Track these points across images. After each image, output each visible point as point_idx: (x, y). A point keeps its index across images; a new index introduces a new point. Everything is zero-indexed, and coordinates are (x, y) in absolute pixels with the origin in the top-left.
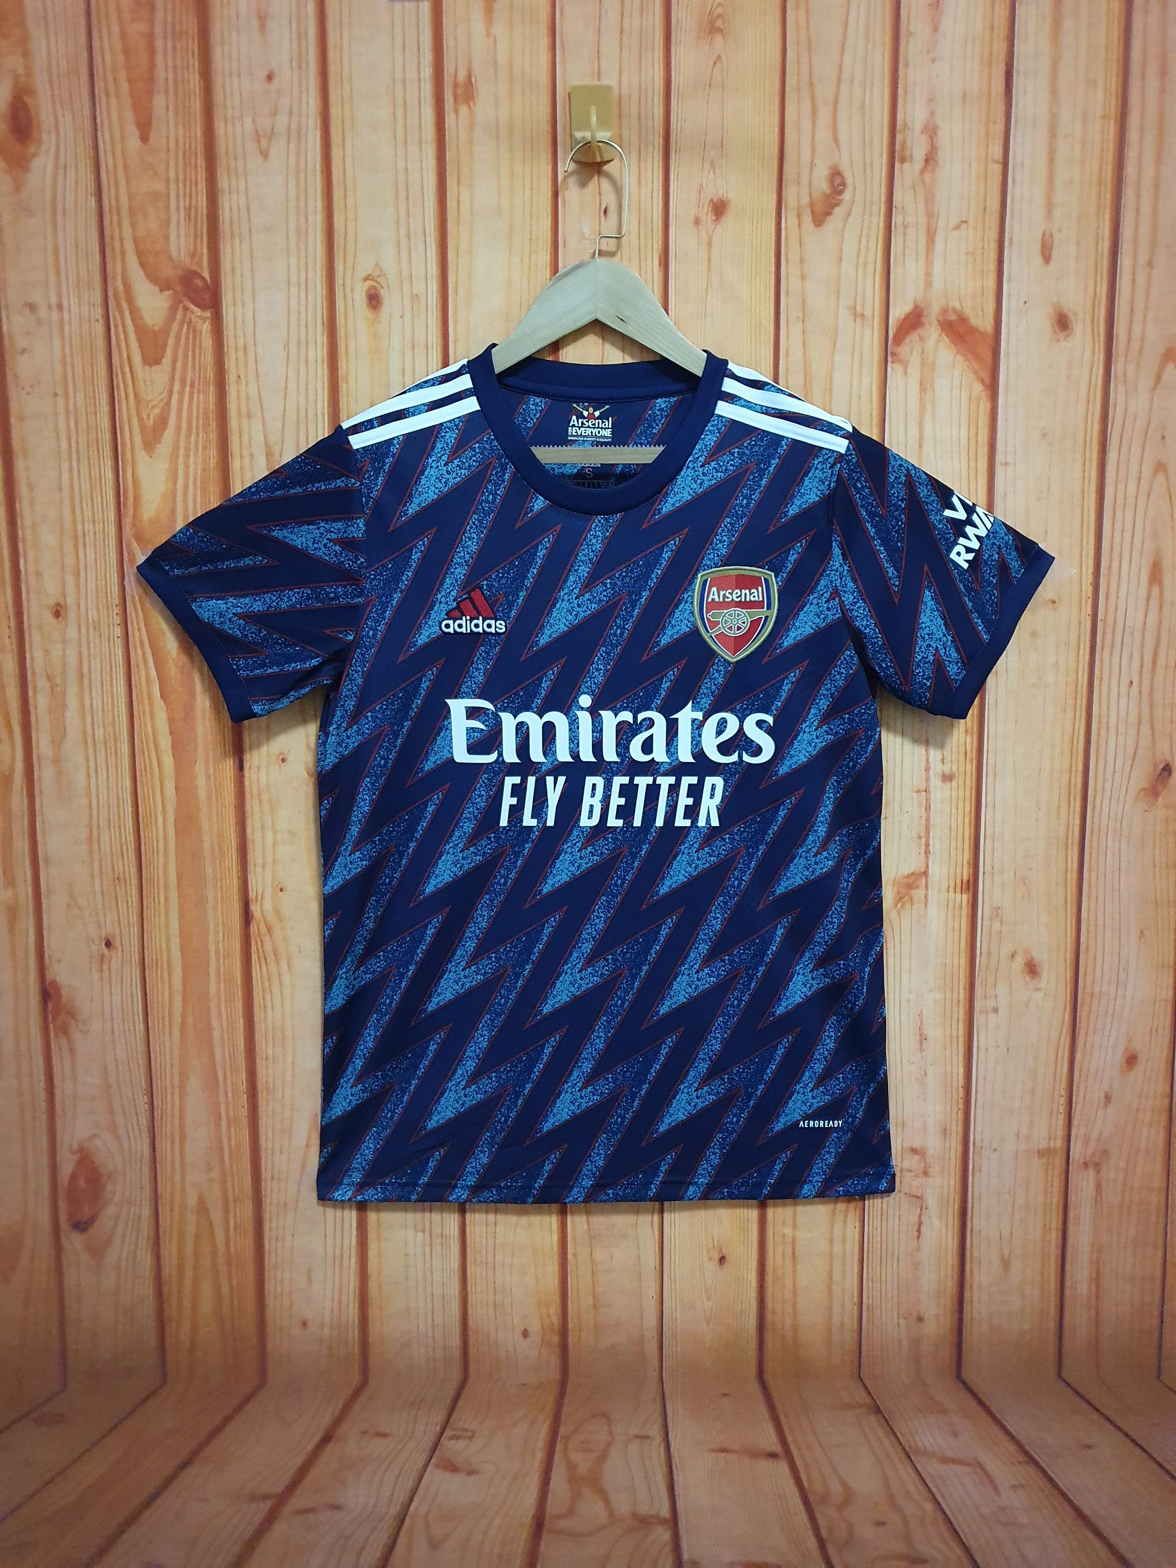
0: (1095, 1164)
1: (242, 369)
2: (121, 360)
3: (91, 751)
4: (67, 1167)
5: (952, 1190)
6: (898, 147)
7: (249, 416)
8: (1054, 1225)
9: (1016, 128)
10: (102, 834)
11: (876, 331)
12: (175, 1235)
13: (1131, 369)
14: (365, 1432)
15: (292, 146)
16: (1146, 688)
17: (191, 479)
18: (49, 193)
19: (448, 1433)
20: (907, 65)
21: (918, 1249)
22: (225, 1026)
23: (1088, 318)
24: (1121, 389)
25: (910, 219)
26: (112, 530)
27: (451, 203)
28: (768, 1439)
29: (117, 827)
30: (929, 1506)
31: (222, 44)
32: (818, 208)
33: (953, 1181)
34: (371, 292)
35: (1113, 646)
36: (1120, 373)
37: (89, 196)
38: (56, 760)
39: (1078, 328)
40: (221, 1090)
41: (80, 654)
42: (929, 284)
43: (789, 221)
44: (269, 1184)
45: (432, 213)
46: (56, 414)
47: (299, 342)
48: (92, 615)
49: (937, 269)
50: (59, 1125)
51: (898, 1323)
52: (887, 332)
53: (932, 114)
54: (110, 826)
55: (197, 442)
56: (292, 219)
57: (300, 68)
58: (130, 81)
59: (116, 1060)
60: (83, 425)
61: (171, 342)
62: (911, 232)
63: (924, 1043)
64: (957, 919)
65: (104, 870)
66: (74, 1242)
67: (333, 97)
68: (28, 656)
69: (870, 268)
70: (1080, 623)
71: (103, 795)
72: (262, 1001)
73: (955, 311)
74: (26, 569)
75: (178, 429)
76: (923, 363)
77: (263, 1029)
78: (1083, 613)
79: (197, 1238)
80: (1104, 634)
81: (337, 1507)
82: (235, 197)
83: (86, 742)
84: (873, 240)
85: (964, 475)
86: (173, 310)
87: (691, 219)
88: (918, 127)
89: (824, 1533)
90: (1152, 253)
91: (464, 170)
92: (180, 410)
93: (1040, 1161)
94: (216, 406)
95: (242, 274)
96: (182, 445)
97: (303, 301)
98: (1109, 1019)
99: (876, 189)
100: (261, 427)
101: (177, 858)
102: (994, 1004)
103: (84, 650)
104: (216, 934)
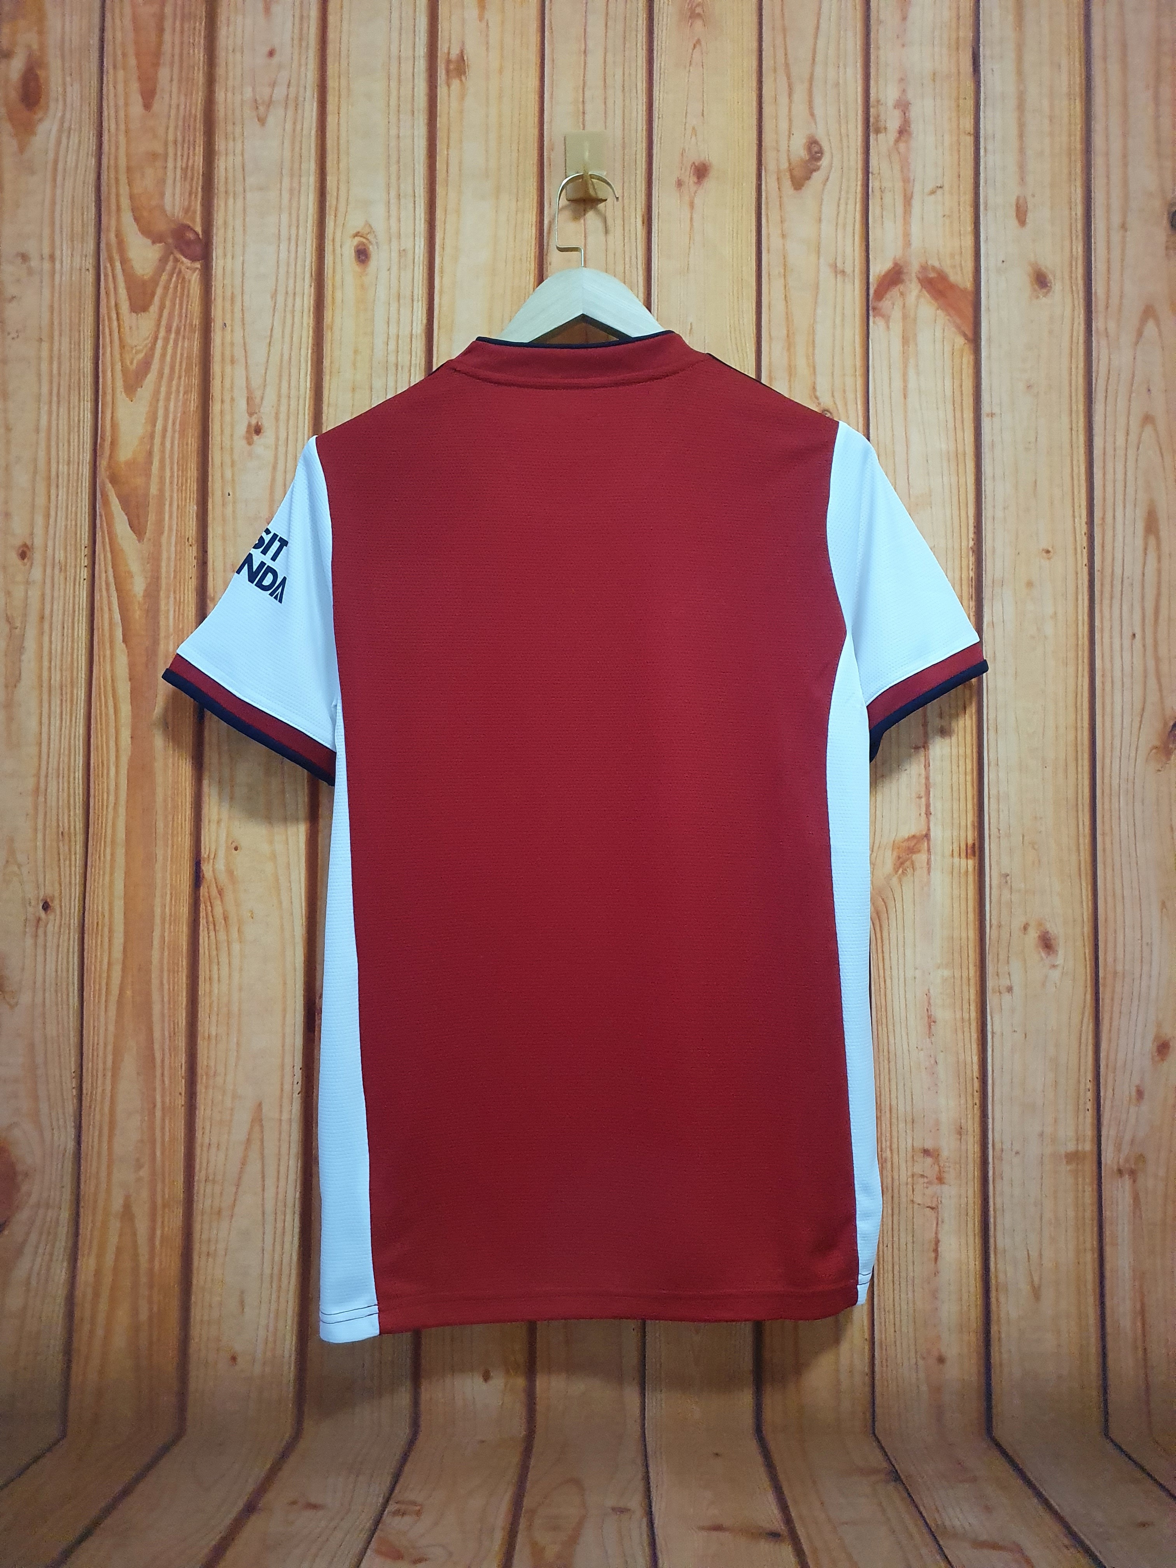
0: (1130, 1172)
1: (228, 316)
2: (108, 307)
3: (45, 697)
5: (971, 1201)
6: (872, 120)
7: (233, 362)
8: (1088, 1245)
9: (985, 105)
10: (49, 785)
11: (857, 287)
12: (92, 1243)
13: (1112, 326)
14: (294, 1502)
15: (290, 113)
16: (1149, 641)
17: (170, 422)
18: (51, 155)
19: (392, 1506)
20: (878, 48)
21: (936, 1273)
22: (166, 999)
23: (1067, 276)
24: (1103, 342)
25: (886, 184)
26: (86, 471)
27: (440, 166)
28: (769, 1514)
29: (66, 779)
31: (228, 25)
32: (797, 173)
33: (972, 1189)
34: (360, 247)
35: (1112, 598)
36: (1102, 328)
37: (90, 157)
38: (9, 705)
39: (1057, 287)
40: (158, 1073)
41: (43, 595)
42: (907, 243)
43: (770, 184)
44: (202, 1187)
45: (421, 175)
46: (39, 358)
47: (287, 293)
48: (60, 555)
49: (915, 229)
51: (916, 1364)
52: (868, 289)
53: (904, 90)
54: (58, 777)
55: (178, 386)
56: (286, 181)
57: (301, 46)
58: (138, 55)
59: (45, 1036)
60: (65, 368)
61: (159, 291)
62: (888, 198)
63: (932, 1027)
64: (963, 888)
65: (47, 824)
67: (331, 71)
69: (849, 229)
70: (1077, 573)
71: (54, 745)
72: (208, 972)
73: (933, 268)
75: (161, 374)
76: (905, 317)
77: (208, 1005)
78: (1079, 563)
80: (1102, 585)
82: (231, 158)
83: (41, 686)
84: (851, 202)
85: (951, 425)
86: (163, 260)
87: (674, 180)
88: (890, 103)
90: (1125, 215)
91: (454, 136)
92: (163, 355)
93: (1069, 1168)
94: (200, 352)
95: (234, 229)
96: (163, 389)
97: (293, 255)
98: (1135, 1003)
99: (853, 157)
100: (244, 372)
101: (127, 812)
102: (1008, 983)
103: (48, 591)
104: (163, 896)
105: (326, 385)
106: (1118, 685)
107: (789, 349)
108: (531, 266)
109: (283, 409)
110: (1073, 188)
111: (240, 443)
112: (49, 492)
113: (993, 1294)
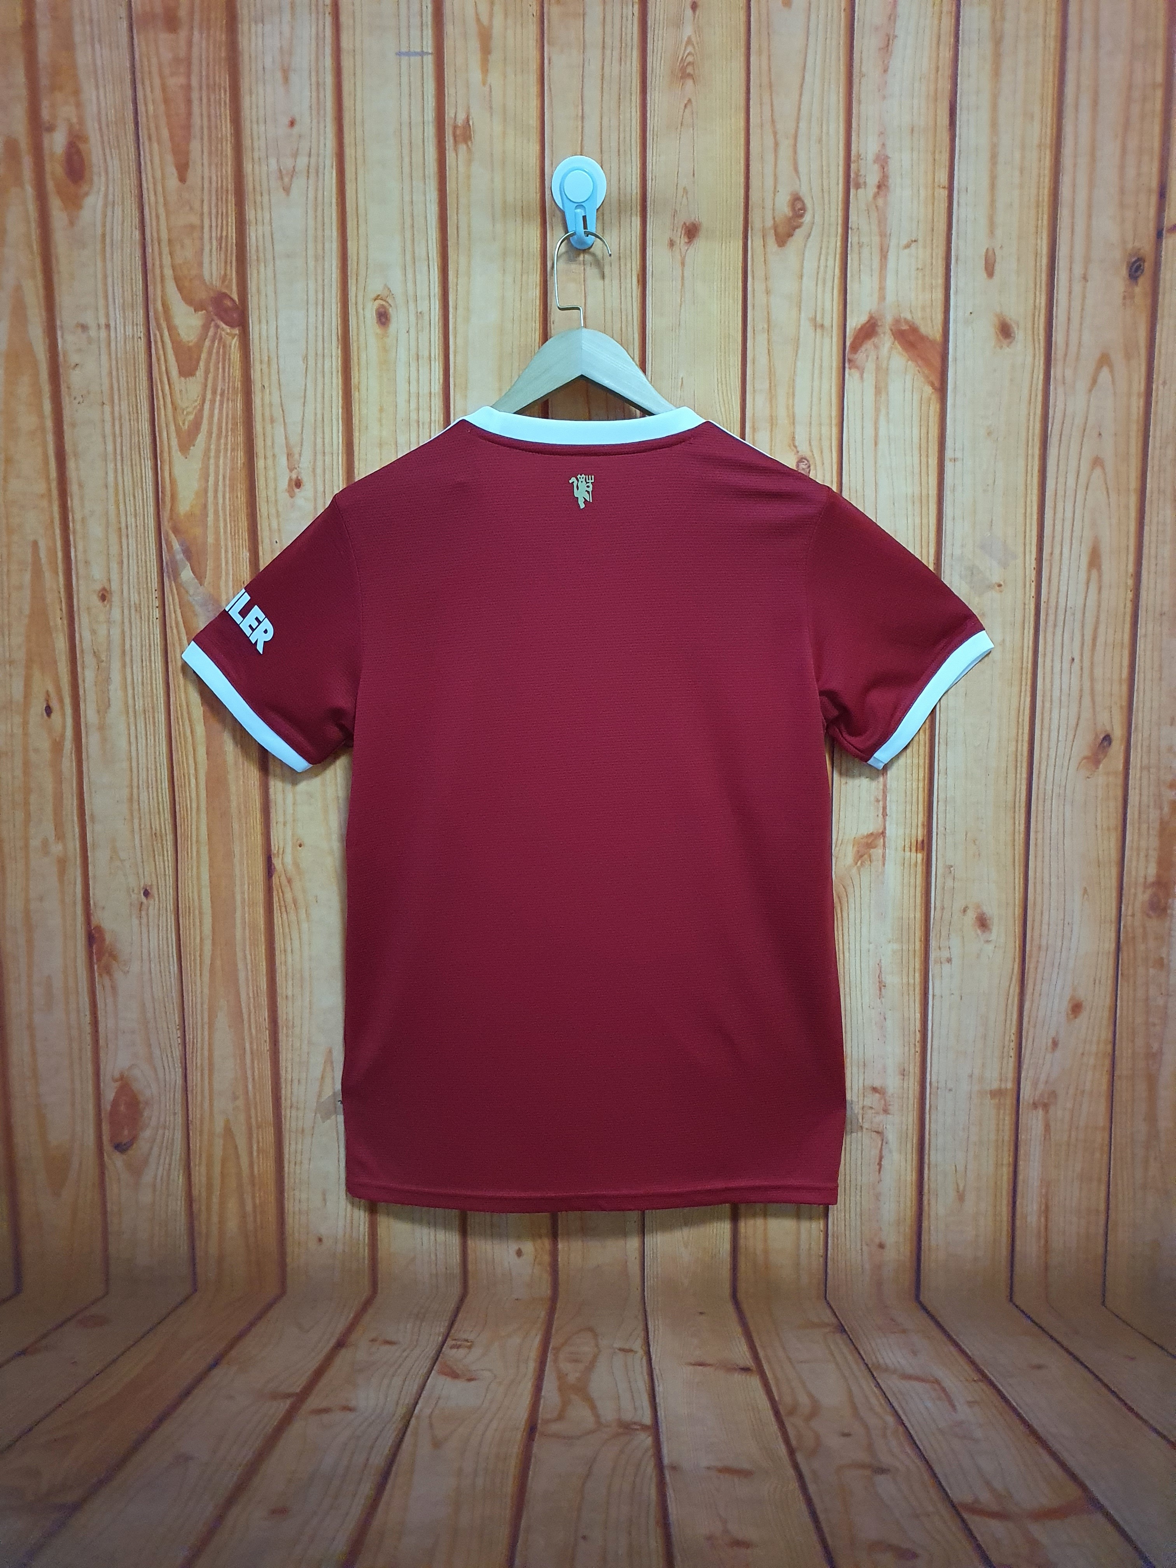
0: (1044, 1104)
1: (266, 379)
2: (160, 373)
3: (132, 720)
4: (109, 1094)
5: (910, 1127)
6: (852, 175)
7: (272, 421)
8: (1005, 1162)
9: (960, 156)
10: (141, 795)
11: (835, 339)
12: (204, 1155)
13: (1069, 373)
14: (373, 1340)
15: (311, 182)
16: (1087, 664)
17: (221, 477)
18: (99, 230)
19: (450, 1342)
20: (859, 102)
21: (880, 1181)
22: (249, 967)
23: (1029, 325)
24: (1060, 390)
25: (865, 240)
26: (152, 523)
27: (451, 230)
28: (741, 1353)
29: (154, 789)
30: (890, 1420)
31: (251, 94)
32: (781, 230)
33: (911, 1118)
34: (382, 310)
35: (1055, 626)
36: (1059, 376)
37: (134, 226)
38: (102, 728)
39: (1020, 335)
40: (246, 1026)
41: (123, 632)
42: (882, 298)
43: (755, 243)
44: (288, 1112)
45: (434, 240)
46: (103, 421)
47: (317, 354)
49: (890, 283)
50: (102, 1054)
51: (861, 1249)
52: (845, 341)
53: (883, 145)
54: (148, 787)
55: (226, 444)
56: (311, 246)
57: (319, 114)
58: (170, 127)
59: (153, 997)
60: (126, 431)
61: (204, 356)
62: (865, 251)
63: (883, 990)
64: (913, 876)
65: (143, 826)
66: (116, 1162)
67: (348, 139)
68: (77, 635)
69: (829, 284)
70: (1025, 604)
71: (143, 760)
72: (282, 946)
73: (906, 320)
74: (76, 556)
75: (210, 433)
76: (878, 368)
77: (284, 971)
78: (1028, 595)
79: (224, 1161)
80: (1047, 615)
81: (347, 1409)
82: (260, 228)
83: (128, 713)
84: (831, 259)
85: (917, 470)
86: (206, 327)
87: (667, 242)
88: (870, 157)
89: (794, 1443)
90: (1086, 268)
91: (463, 201)
92: (211, 416)
93: (992, 1102)
94: (243, 413)
95: (266, 296)
96: (213, 447)
97: (320, 318)
98: (1056, 970)
99: (833, 213)
100: (282, 430)
101: (207, 817)
102: (948, 955)
103: (127, 629)
104: (242, 885)
105: (356, 441)
106: (1056, 704)
107: (771, 401)
108: (536, 325)
109: (319, 463)
110: (1039, 241)
111: (283, 496)
112: (121, 542)
113: (925, 1198)
